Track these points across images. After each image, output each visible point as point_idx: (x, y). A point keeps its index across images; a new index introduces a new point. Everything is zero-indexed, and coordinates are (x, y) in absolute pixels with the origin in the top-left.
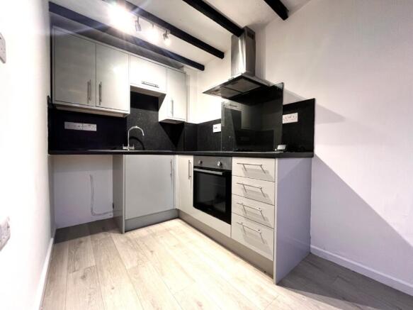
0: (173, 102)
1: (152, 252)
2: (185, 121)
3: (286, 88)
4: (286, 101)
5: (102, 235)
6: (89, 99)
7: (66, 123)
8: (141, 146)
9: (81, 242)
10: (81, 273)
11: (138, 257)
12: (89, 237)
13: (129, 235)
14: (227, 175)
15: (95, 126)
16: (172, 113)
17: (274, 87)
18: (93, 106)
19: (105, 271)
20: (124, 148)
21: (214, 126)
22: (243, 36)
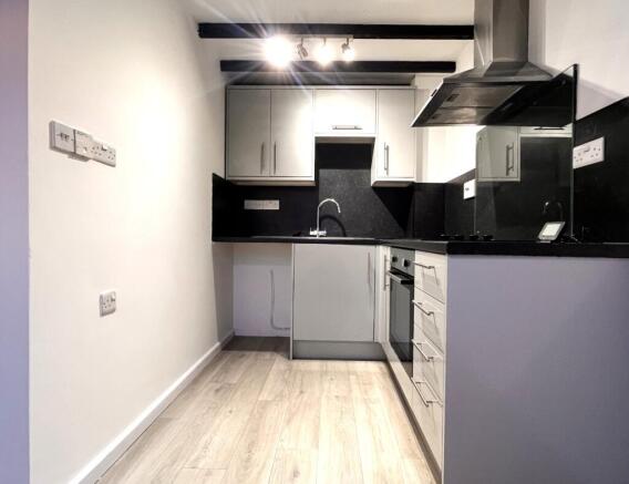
0: (387, 149)
1: (302, 392)
2: (414, 180)
5: (267, 355)
6: (262, 166)
7: (246, 202)
8: (340, 230)
9: (243, 356)
10: (218, 386)
11: (282, 391)
12: (254, 353)
13: (297, 363)
15: (277, 202)
16: (387, 169)
18: (267, 176)
19: (239, 393)
20: (311, 233)
21: (466, 185)
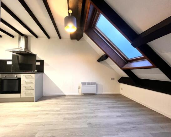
3: (37, 55)
4: (37, 59)
14: (19, 79)
17: (34, 54)
21: (8, 62)
22: (24, 36)
